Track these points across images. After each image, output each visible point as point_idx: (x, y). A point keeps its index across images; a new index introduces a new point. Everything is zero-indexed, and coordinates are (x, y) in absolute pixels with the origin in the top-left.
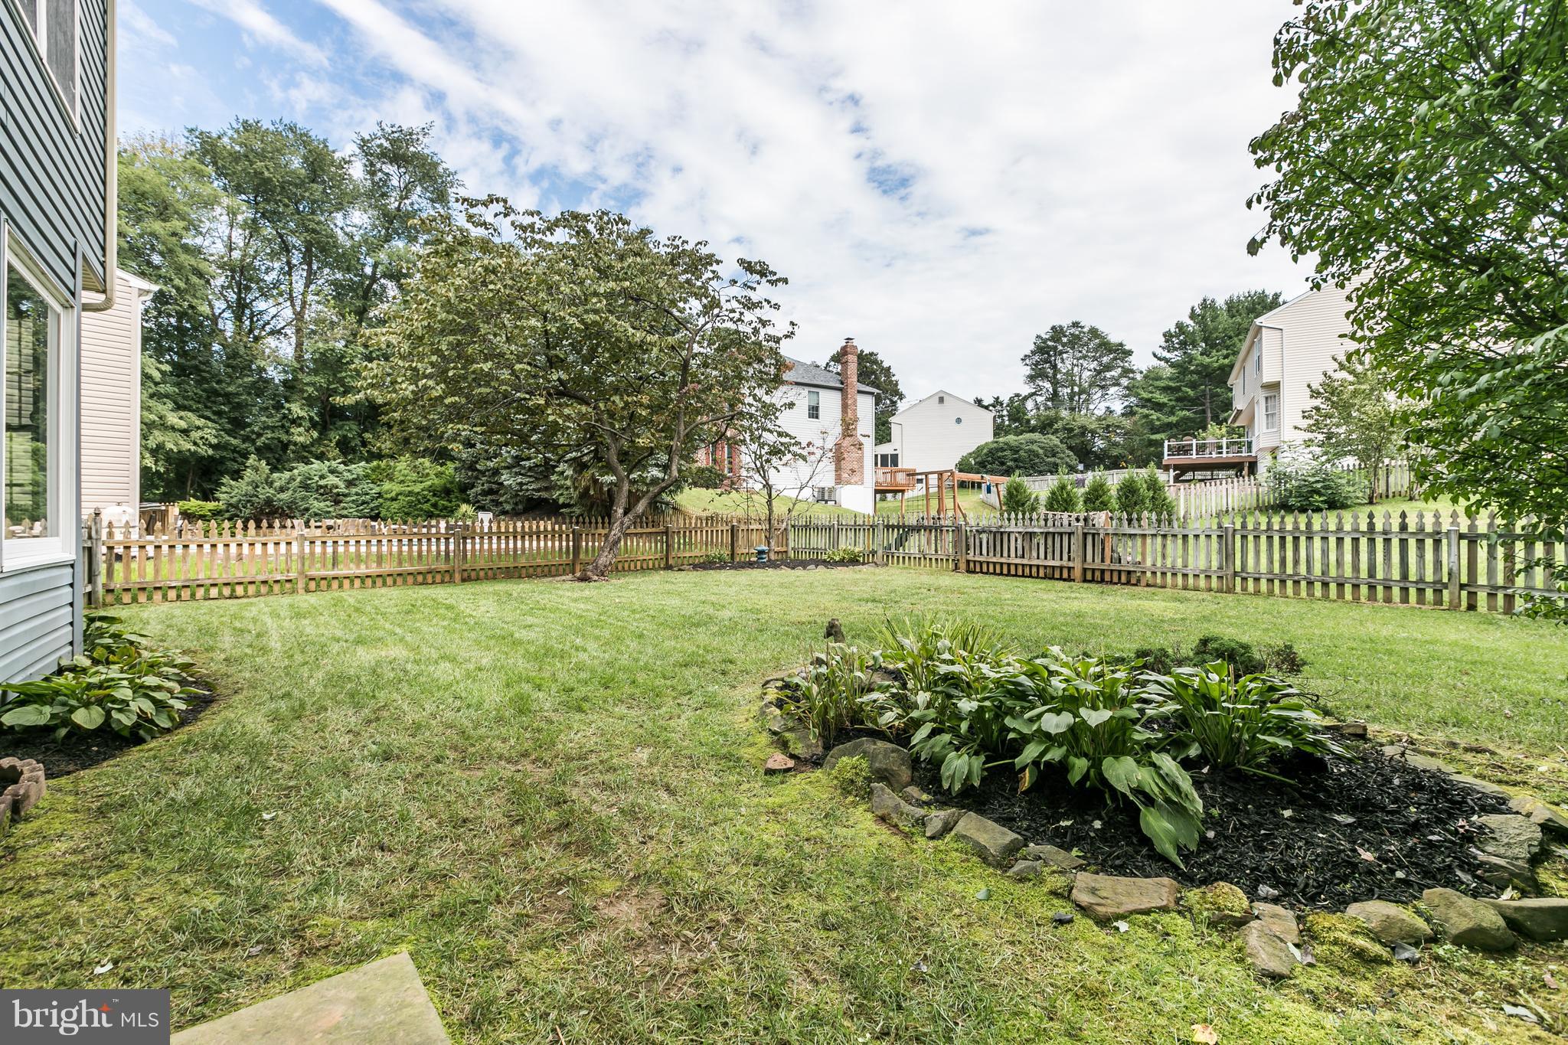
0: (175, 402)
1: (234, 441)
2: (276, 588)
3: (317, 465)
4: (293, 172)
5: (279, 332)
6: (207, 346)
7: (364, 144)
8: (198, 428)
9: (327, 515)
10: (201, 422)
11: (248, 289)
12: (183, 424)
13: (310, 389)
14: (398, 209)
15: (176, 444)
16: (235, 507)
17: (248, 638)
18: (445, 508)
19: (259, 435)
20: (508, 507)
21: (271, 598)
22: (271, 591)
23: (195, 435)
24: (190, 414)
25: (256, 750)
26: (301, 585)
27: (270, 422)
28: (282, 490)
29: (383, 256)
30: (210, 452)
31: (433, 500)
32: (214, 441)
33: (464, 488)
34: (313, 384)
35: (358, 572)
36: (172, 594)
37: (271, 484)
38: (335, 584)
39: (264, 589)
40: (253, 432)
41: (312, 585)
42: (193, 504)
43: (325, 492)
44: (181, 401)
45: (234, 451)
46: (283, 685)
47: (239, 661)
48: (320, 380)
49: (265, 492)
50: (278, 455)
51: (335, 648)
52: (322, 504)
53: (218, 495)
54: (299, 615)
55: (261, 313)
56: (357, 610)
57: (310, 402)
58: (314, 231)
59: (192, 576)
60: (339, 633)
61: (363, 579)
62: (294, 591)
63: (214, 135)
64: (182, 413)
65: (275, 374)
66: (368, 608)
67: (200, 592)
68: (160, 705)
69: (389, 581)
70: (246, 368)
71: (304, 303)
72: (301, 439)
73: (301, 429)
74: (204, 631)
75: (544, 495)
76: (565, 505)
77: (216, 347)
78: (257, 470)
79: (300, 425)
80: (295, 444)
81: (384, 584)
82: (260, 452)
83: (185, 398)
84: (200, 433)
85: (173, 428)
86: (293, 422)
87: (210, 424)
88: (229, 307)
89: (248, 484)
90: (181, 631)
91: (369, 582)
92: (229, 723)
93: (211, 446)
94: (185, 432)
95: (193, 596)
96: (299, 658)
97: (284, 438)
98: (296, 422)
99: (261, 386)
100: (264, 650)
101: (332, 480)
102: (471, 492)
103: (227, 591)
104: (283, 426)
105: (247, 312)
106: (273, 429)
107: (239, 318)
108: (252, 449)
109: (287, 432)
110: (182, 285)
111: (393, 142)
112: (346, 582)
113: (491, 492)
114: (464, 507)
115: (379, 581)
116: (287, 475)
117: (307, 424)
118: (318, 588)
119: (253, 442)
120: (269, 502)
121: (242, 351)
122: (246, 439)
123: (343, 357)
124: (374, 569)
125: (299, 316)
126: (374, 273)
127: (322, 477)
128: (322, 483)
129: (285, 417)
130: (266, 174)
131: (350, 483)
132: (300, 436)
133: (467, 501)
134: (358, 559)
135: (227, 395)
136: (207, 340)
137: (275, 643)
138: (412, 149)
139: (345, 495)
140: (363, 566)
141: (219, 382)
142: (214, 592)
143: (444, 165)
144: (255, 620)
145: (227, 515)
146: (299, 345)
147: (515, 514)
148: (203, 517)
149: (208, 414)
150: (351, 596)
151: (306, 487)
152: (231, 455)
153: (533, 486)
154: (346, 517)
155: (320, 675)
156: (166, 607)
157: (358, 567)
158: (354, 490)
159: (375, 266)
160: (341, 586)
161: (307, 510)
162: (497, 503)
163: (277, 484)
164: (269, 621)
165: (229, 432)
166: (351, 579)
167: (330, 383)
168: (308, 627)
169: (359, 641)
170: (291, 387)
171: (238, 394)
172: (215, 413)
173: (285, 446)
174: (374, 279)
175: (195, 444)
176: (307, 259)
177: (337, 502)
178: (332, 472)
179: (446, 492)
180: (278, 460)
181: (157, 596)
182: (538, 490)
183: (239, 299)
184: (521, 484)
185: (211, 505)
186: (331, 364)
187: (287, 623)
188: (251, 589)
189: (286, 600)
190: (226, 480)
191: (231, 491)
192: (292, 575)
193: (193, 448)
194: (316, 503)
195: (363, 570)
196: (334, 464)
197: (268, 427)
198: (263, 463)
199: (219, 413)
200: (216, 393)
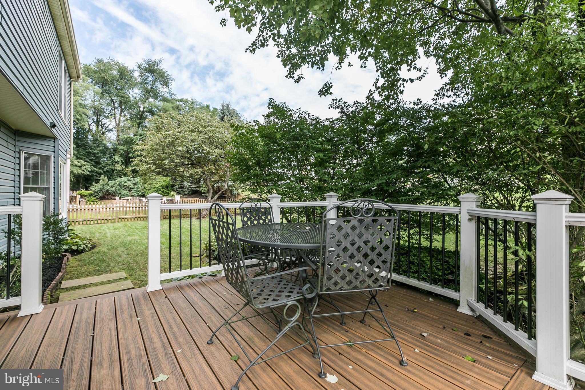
0: (77, 157)
1: (96, 169)
2: (110, 221)
3: (124, 178)
4: (115, 76)
5: (111, 130)
6: (86, 137)
7: (139, 67)
8: (84, 165)
9: (127, 195)
10: (85, 163)
11: (100, 115)
12: (79, 164)
13: (121, 151)
14: (152, 88)
15: (77, 171)
16: (97, 192)
17: (102, 234)
18: (166, 193)
19: (105, 167)
20: (186, 193)
21: (108, 224)
22: (108, 222)
23: (83, 168)
24: (81, 161)
25: (105, 253)
26: (116, 220)
27: (108, 162)
28: (112, 187)
29: (146, 105)
30: (88, 173)
31: (162, 190)
32: (90, 170)
33: (173, 186)
34: (122, 149)
35: (133, 216)
36: (81, 223)
37: (108, 185)
38: (126, 220)
39: (106, 221)
40: (103, 166)
41: (120, 220)
42: (83, 191)
43: (126, 187)
44: (79, 156)
45: (96, 173)
46: (110, 244)
47: (101, 239)
48: (125, 148)
49: (106, 188)
50: (111, 174)
51: (123, 236)
52: (125, 192)
53: (91, 188)
54: (115, 229)
55: (105, 124)
56: (130, 227)
57: (121, 155)
58: (122, 97)
59: (86, 218)
60: (124, 233)
61: (134, 218)
62: (114, 222)
63: (88, 65)
64: (79, 160)
65: (109, 145)
66: (134, 227)
67: (89, 222)
68: (86, 246)
69: (142, 219)
70: (101, 143)
71: (119, 121)
72: (118, 169)
73: (119, 165)
74: (92, 233)
75: (198, 189)
76: (204, 193)
77: (90, 137)
78: (104, 180)
79: (118, 164)
80: (117, 170)
81: (141, 220)
82: (105, 173)
83: (80, 155)
84: (85, 167)
85: (76, 166)
86: (116, 162)
87: (88, 164)
88: (94, 122)
89: (101, 185)
90: (86, 233)
91: (136, 219)
92: (99, 250)
93: (88, 171)
94: (80, 167)
95: (87, 223)
96: (114, 239)
97: (113, 168)
98: (117, 163)
99: (105, 150)
100: (106, 237)
101: (129, 183)
102: (175, 187)
103: (96, 222)
104: (112, 164)
105: (100, 123)
106: (109, 165)
107: (98, 126)
108: (102, 172)
109: (114, 166)
110: (79, 118)
111: (149, 65)
112: (129, 219)
113: (181, 188)
114: (173, 193)
115: (139, 219)
116: (114, 181)
117: (120, 163)
118: (121, 221)
119: (103, 169)
120: (108, 191)
121: (99, 138)
122: (100, 168)
123: (133, 140)
124: (137, 216)
125: (118, 125)
126: (143, 110)
127: (125, 182)
128: (125, 184)
129: (113, 161)
130: (106, 78)
131: (135, 184)
132: (118, 167)
133: (174, 190)
134: (133, 212)
135: (94, 154)
136: (87, 134)
137: (108, 235)
138: (156, 67)
139: (133, 188)
140: (134, 214)
141: (91, 149)
142: (92, 222)
143: (167, 73)
144: (104, 230)
145: (94, 195)
146: (118, 136)
147: (189, 195)
148: (86, 196)
149: (88, 160)
150: (129, 223)
151: (120, 186)
152: (95, 174)
153: (194, 186)
154: (133, 196)
155: (118, 242)
156: (80, 226)
157: (133, 215)
158: (136, 187)
159: (144, 108)
160: (128, 221)
161: (120, 193)
162: (183, 192)
163: (110, 185)
164: (107, 230)
165: (94, 166)
166: (131, 218)
167: (128, 149)
168: (117, 232)
169: (129, 235)
170: (115, 150)
171: (98, 153)
172: (90, 160)
173: (113, 171)
174: (143, 112)
175: (83, 171)
176: (120, 105)
177: (130, 191)
178: (129, 180)
179: (167, 187)
180: (111, 176)
181: (77, 223)
182: (196, 188)
183: (97, 119)
184: (190, 186)
185: (89, 192)
186: (129, 142)
187: (112, 231)
188: (103, 221)
189: (112, 225)
190: (94, 183)
191: (95, 187)
192: (114, 217)
193: (83, 172)
194: (123, 191)
195: (134, 216)
196: (129, 178)
197: (107, 164)
198: (106, 178)
199: (91, 160)
200: (90, 153)
